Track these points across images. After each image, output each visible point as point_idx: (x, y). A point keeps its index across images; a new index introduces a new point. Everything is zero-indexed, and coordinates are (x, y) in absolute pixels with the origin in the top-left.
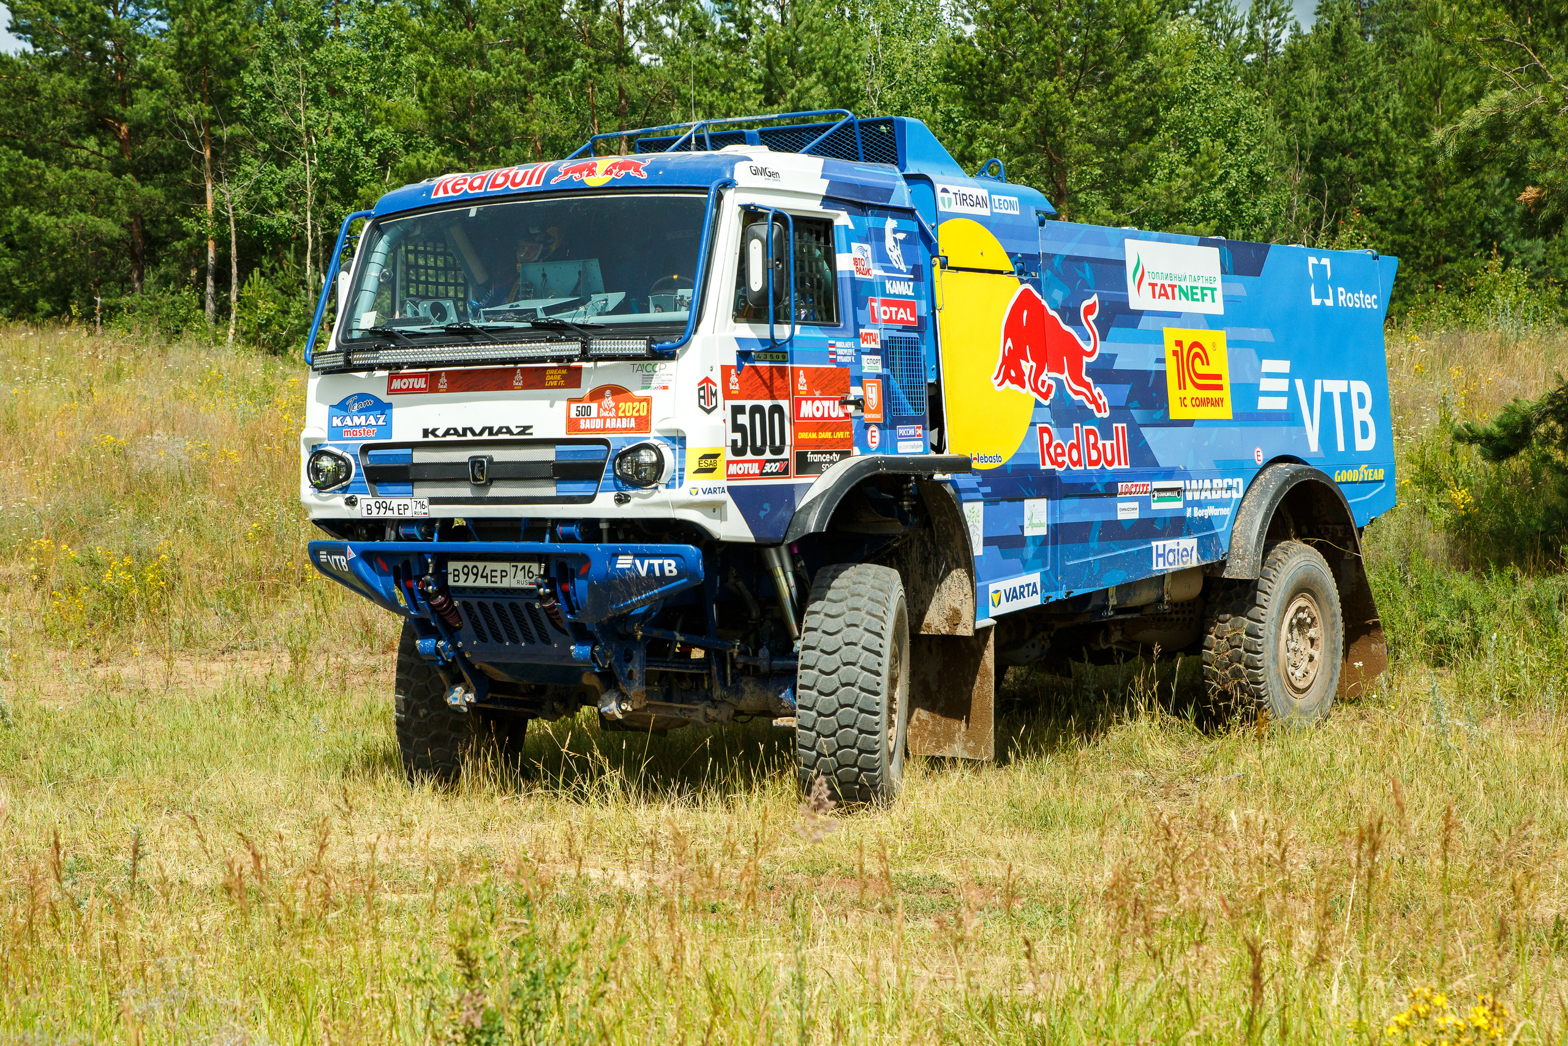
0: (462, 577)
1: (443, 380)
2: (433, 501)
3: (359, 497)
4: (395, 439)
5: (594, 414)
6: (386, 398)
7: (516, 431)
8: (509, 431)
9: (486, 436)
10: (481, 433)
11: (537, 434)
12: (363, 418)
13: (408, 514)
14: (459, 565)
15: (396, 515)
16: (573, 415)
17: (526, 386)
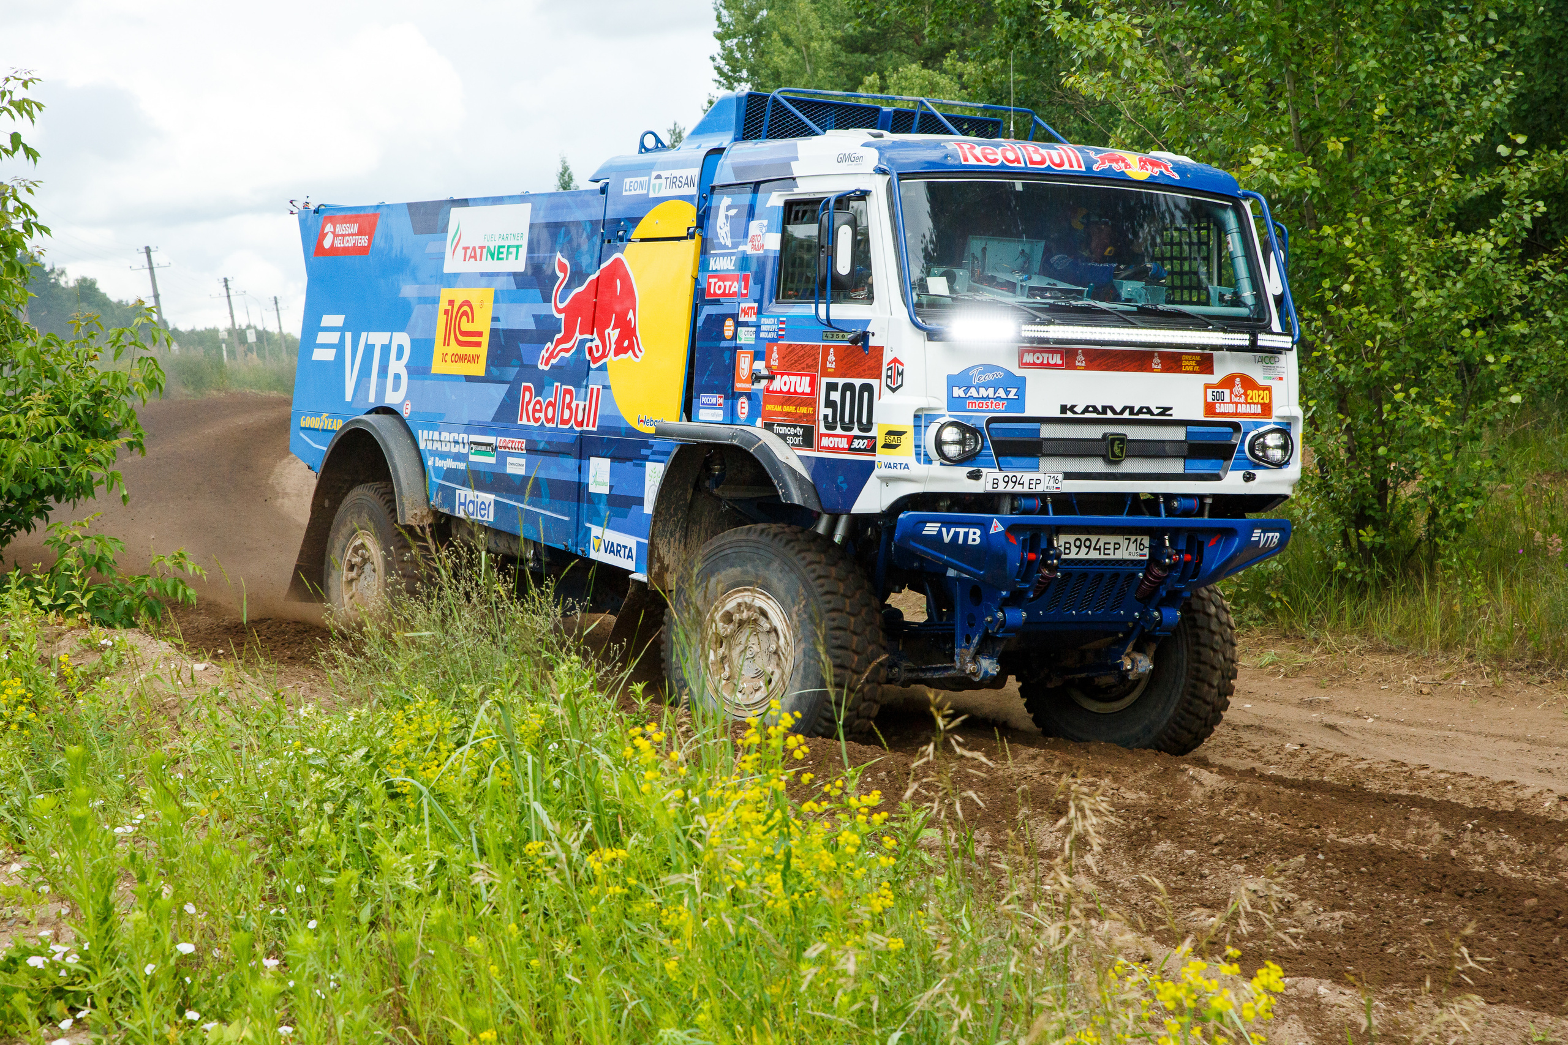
0: (1074, 550)
1: (1080, 357)
2: (1068, 476)
3: (984, 471)
4: (1028, 413)
5: (1227, 399)
6: (1019, 372)
7: (1156, 411)
8: (1150, 412)
9: (1126, 415)
10: (1122, 412)
11: (1176, 415)
12: (991, 391)
13: (1040, 489)
14: (1071, 538)
15: (1026, 489)
16: (1210, 399)
17: (1165, 370)
